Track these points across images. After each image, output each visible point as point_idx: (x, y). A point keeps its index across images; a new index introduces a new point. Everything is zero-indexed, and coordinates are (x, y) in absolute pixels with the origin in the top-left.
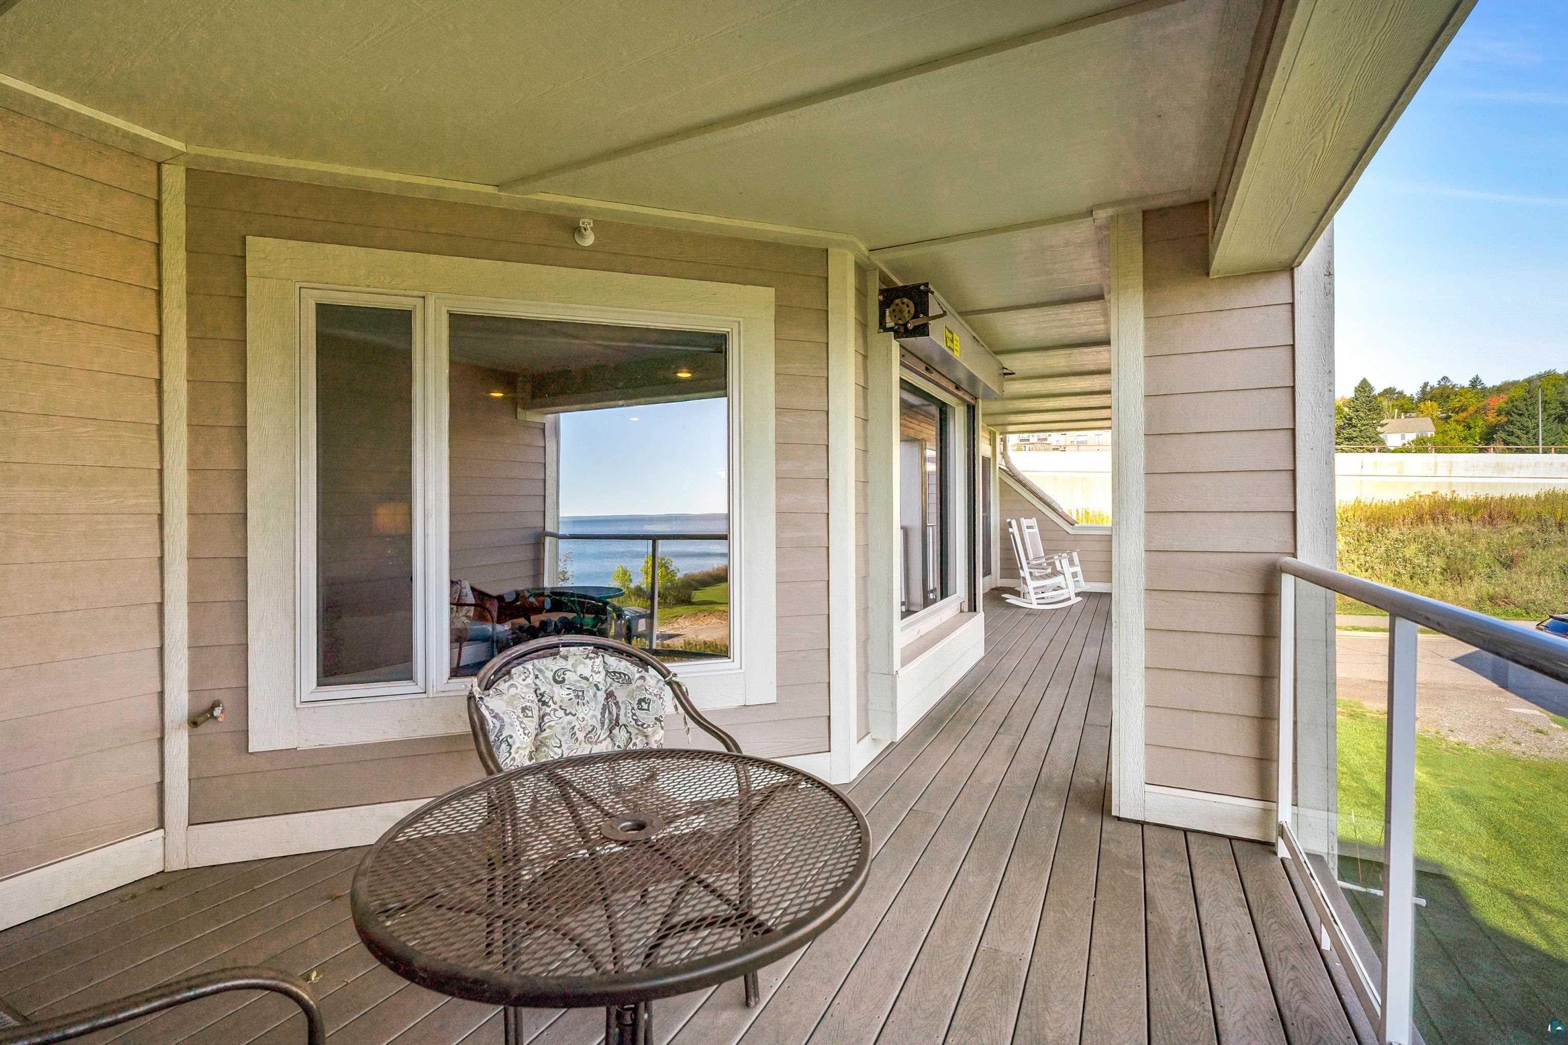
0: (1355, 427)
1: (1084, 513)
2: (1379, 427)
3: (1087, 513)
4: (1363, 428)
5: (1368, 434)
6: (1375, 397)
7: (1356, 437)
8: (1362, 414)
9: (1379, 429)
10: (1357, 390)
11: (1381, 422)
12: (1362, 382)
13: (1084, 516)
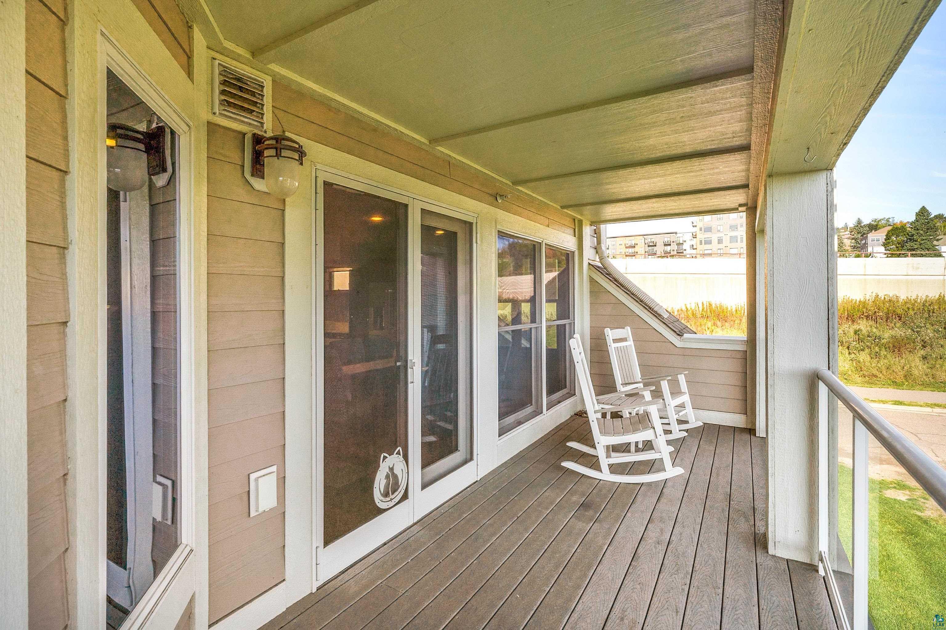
0: (916, 241)
1: (708, 305)
2: (935, 241)
3: (710, 305)
4: (922, 242)
5: (926, 246)
6: (932, 220)
7: (917, 249)
8: (921, 232)
9: (935, 243)
10: (917, 214)
11: (937, 238)
12: (921, 209)
13: (708, 307)
